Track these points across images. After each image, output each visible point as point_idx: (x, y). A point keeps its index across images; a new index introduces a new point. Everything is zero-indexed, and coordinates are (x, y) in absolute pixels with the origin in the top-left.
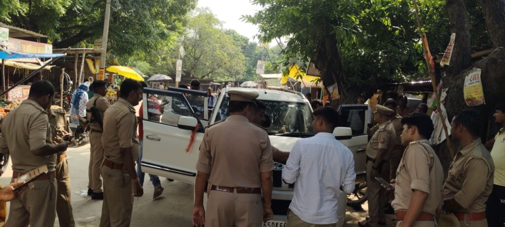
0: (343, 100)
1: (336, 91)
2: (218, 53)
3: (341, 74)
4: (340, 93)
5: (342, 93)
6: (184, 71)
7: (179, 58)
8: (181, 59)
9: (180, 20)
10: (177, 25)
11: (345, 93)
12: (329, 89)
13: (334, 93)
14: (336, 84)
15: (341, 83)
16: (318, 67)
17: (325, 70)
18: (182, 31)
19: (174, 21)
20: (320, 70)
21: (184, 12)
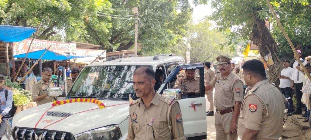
0: (277, 65)
1: (271, 59)
2: (212, 44)
3: (274, 46)
4: (274, 60)
5: (275, 60)
6: (192, 58)
7: (188, 50)
8: (189, 51)
9: (183, 27)
10: (182, 31)
11: (278, 59)
12: (265, 58)
13: (269, 61)
14: (270, 54)
15: (275, 53)
16: (255, 43)
17: (260, 44)
18: (185, 33)
19: (180, 28)
20: (257, 45)
21: (184, 22)
